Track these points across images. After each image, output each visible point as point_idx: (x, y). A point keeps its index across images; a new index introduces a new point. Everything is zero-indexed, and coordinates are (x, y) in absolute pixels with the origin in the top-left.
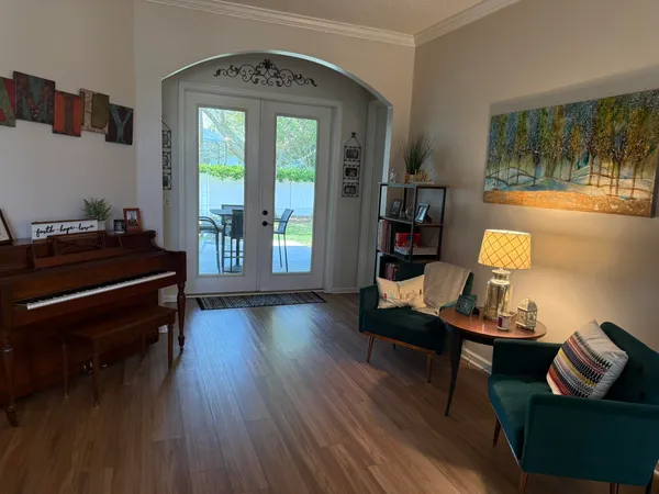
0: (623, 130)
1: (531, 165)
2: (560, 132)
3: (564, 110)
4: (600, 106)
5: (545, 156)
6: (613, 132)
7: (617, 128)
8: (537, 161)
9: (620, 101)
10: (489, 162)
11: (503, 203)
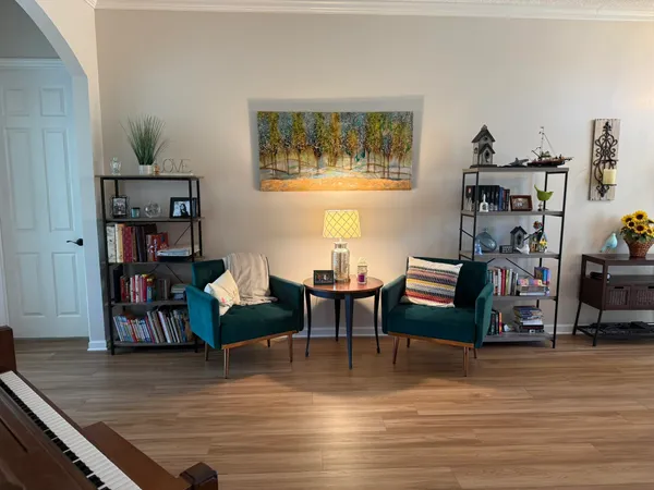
0: (388, 135)
1: (312, 157)
2: (339, 133)
3: (339, 117)
4: (370, 117)
5: (326, 151)
6: (381, 135)
7: (384, 134)
8: (318, 154)
9: (384, 116)
10: (261, 154)
11: (287, 190)
